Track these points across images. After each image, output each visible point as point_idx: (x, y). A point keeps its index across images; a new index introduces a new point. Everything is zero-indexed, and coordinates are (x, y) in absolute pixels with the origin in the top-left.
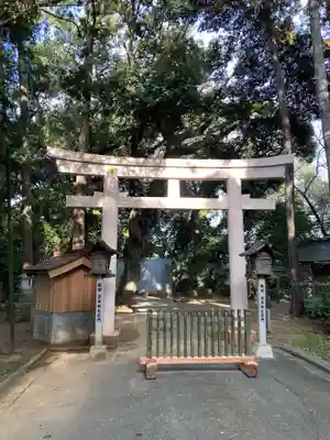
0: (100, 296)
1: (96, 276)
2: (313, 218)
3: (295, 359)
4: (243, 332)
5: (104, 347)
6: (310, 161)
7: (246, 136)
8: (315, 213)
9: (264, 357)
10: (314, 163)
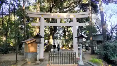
0: (38, 48)
1: (37, 43)
2: (98, 30)
3: (90, 65)
4: (74, 58)
5: (40, 61)
6: (97, 15)
7: (81, 9)
8: (98, 28)
9: (81, 64)
10: (98, 15)
